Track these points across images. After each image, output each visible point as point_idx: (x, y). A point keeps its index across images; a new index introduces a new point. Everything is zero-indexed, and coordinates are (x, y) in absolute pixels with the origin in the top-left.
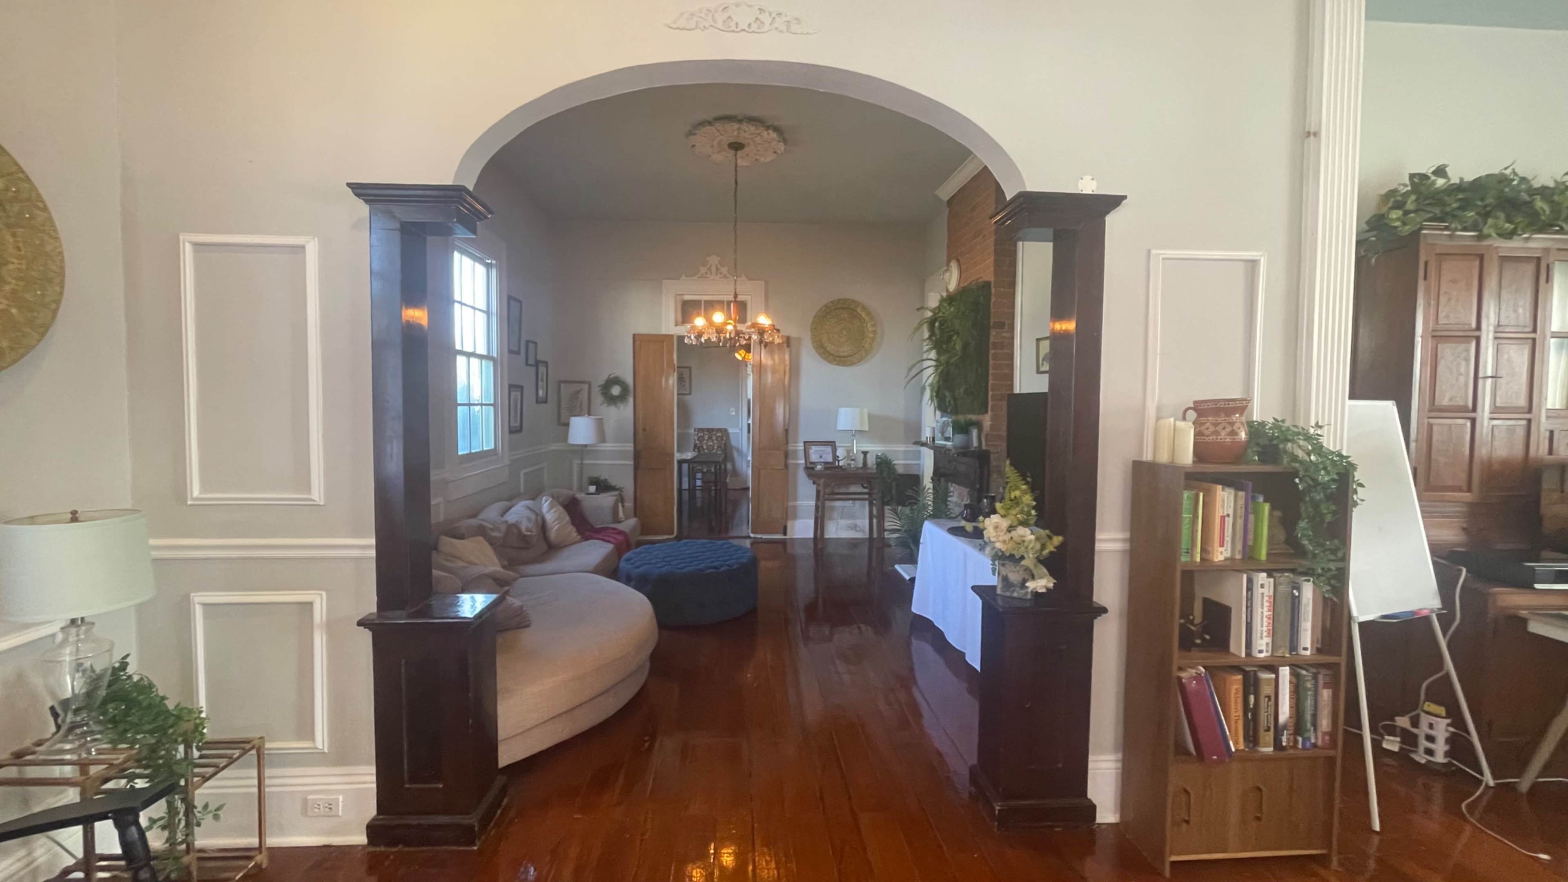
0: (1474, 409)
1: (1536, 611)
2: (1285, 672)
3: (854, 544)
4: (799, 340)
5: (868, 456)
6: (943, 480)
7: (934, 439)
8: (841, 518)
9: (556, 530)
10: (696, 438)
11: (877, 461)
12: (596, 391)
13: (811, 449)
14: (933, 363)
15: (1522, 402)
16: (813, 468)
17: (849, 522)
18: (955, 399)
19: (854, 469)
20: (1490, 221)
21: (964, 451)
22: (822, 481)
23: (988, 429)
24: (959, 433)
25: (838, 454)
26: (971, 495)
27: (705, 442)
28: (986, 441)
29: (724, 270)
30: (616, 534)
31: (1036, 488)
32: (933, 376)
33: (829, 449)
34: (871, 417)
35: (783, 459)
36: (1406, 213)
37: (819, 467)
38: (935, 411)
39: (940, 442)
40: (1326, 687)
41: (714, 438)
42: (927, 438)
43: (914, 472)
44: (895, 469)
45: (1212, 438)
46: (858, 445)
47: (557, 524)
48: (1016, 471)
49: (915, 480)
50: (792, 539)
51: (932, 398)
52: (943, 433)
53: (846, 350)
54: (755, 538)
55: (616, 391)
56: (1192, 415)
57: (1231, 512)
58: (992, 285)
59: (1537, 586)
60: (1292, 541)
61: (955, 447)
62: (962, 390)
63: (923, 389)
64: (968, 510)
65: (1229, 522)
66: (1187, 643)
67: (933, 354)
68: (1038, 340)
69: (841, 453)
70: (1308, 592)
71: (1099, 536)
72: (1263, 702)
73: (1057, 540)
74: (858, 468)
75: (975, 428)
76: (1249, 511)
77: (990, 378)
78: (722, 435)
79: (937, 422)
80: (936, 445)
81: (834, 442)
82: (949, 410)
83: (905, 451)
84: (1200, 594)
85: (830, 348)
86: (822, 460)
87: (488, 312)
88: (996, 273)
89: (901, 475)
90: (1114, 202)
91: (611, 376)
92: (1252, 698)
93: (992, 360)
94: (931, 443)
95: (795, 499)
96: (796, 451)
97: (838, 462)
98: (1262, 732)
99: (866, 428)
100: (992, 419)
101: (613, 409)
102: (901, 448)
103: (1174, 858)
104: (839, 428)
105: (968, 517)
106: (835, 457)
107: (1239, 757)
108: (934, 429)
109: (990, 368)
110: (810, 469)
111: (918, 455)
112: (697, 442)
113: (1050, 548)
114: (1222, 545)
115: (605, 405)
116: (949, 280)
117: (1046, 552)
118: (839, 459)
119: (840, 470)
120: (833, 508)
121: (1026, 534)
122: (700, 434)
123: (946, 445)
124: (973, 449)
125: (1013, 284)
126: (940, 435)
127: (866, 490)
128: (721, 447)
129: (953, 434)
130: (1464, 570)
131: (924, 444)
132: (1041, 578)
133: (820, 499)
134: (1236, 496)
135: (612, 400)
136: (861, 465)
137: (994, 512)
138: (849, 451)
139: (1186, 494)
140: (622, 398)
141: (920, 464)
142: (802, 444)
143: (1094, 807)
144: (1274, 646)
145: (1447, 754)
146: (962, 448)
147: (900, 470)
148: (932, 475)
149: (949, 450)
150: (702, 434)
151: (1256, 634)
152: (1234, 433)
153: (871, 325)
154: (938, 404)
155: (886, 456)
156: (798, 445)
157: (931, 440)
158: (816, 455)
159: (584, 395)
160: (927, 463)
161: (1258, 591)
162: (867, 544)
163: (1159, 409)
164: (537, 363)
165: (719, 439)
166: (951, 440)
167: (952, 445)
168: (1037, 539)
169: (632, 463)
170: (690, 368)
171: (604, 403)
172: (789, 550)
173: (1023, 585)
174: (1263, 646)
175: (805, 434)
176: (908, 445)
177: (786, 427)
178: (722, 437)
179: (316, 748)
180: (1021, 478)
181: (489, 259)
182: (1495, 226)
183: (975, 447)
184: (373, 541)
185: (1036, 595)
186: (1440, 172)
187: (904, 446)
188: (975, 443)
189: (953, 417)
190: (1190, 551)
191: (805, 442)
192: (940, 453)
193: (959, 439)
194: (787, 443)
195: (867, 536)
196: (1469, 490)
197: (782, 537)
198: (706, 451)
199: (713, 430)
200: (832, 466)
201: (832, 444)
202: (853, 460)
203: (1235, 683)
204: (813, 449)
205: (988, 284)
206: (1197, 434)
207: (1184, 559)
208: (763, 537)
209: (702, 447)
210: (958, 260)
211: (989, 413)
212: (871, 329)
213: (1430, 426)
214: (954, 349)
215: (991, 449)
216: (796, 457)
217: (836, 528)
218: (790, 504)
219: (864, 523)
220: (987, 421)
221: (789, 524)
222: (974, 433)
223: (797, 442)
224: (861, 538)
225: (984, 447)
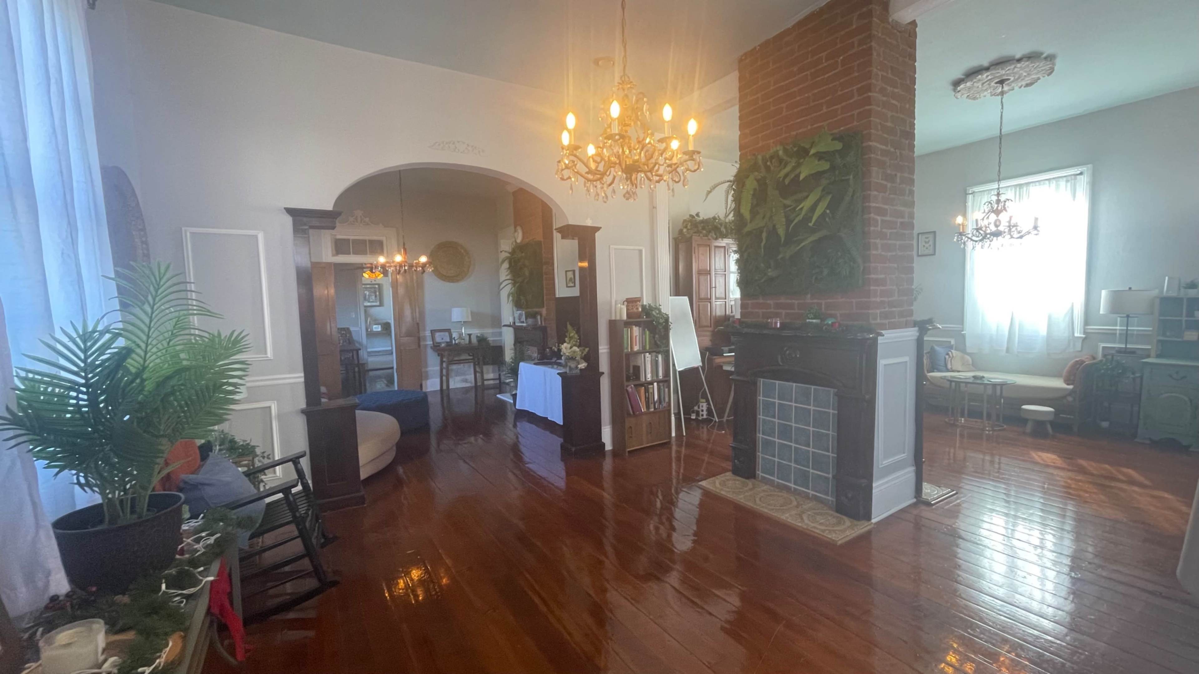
0: (710, 299)
1: (724, 363)
2: (655, 384)
3: (466, 390)
5: (472, 336)
6: (521, 344)
7: (514, 323)
8: (456, 376)
11: (477, 339)
13: (435, 334)
14: (510, 281)
15: (723, 296)
16: (438, 347)
18: (526, 301)
19: (464, 345)
20: (711, 234)
21: (535, 327)
22: (444, 354)
23: (545, 315)
24: (529, 318)
25: (453, 336)
28: (545, 321)
29: (366, 220)
31: (578, 332)
32: (513, 288)
33: (447, 334)
34: (472, 313)
35: (417, 342)
36: (688, 230)
37: (443, 345)
38: (513, 307)
39: (517, 324)
40: (666, 388)
42: (507, 323)
43: (498, 344)
44: (489, 343)
45: (632, 311)
46: (466, 330)
49: (499, 350)
50: (426, 392)
51: (509, 301)
52: (520, 319)
53: (452, 273)
56: (626, 303)
57: (638, 334)
58: (542, 243)
59: (725, 355)
60: (656, 344)
61: (527, 326)
62: (530, 296)
65: (638, 337)
66: (628, 379)
67: (509, 277)
68: (566, 271)
69: (455, 335)
70: (660, 358)
71: (600, 348)
72: (650, 394)
73: (587, 350)
74: (466, 344)
75: (538, 315)
76: (644, 333)
77: (545, 290)
78: (346, 332)
79: (515, 313)
80: (515, 325)
81: (450, 329)
82: (522, 307)
83: (493, 331)
84: (632, 364)
85: (445, 273)
86: (443, 341)
88: (544, 237)
89: (493, 347)
90: (598, 229)
92: (647, 394)
93: (545, 281)
94: (512, 325)
95: (426, 366)
96: (425, 336)
97: (455, 342)
98: (650, 404)
99: (470, 320)
100: (547, 309)
102: (490, 330)
103: (628, 450)
104: (453, 321)
106: (452, 338)
107: (645, 413)
108: (512, 318)
109: (543, 284)
110: (436, 347)
111: (500, 334)
113: (585, 353)
114: (636, 345)
116: (517, 237)
117: (583, 354)
118: (455, 339)
119: (455, 346)
120: (452, 370)
121: (575, 348)
123: (522, 325)
124: (537, 326)
126: (517, 320)
127: (471, 357)
128: (346, 341)
129: (526, 319)
130: (708, 353)
131: (506, 327)
132: (582, 363)
133: (442, 365)
134: (639, 330)
136: (468, 342)
137: (565, 342)
138: (461, 335)
139: (625, 329)
141: (505, 339)
142: (429, 332)
143: (604, 444)
144: (652, 377)
145: (707, 415)
146: (531, 326)
147: (492, 345)
148: (513, 343)
149: (524, 328)
151: (647, 373)
152: (637, 309)
153: (467, 257)
154: (515, 303)
155: (482, 336)
156: (426, 332)
157: (511, 323)
158: (442, 338)
160: (508, 338)
161: (647, 359)
162: (474, 391)
163: (616, 301)
166: (525, 322)
167: (525, 325)
168: (580, 350)
173: (577, 367)
174: (649, 377)
175: (430, 325)
176: (494, 328)
177: (417, 322)
178: (345, 334)
179: (277, 476)
182: (712, 236)
183: (539, 325)
184: (302, 375)
185: (581, 370)
186: (698, 215)
187: (491, 328)
188: (540, 323)
189: (525, 310)
190: (627, 348)
191: (431, 331)
192: (517, 330)
193: (530, 321)
194: (419, 332)
195: (474, 385)
196: (711, 327)
197: (420, 391)
200: (450, 344)
201: (449, 331)
202: (463, 339)
203: (642, 389)
204: (437, 335)
205: (541, 242)
206: (627, 310)
207: (626, 351)
210: (521, 226)
211: (545, 307)
212: (467, 260)
213: (699, 305)
214: (524, 274)
215: (548, 325)
216: (425, 340)
217: (453, 382)
218: (423, 370)
219: (471, 377)
220: (544, 311)
221: (424, 383)
222: (539, 317)
223: (424, 330)
224: (470, 387)
225: (543, 324)
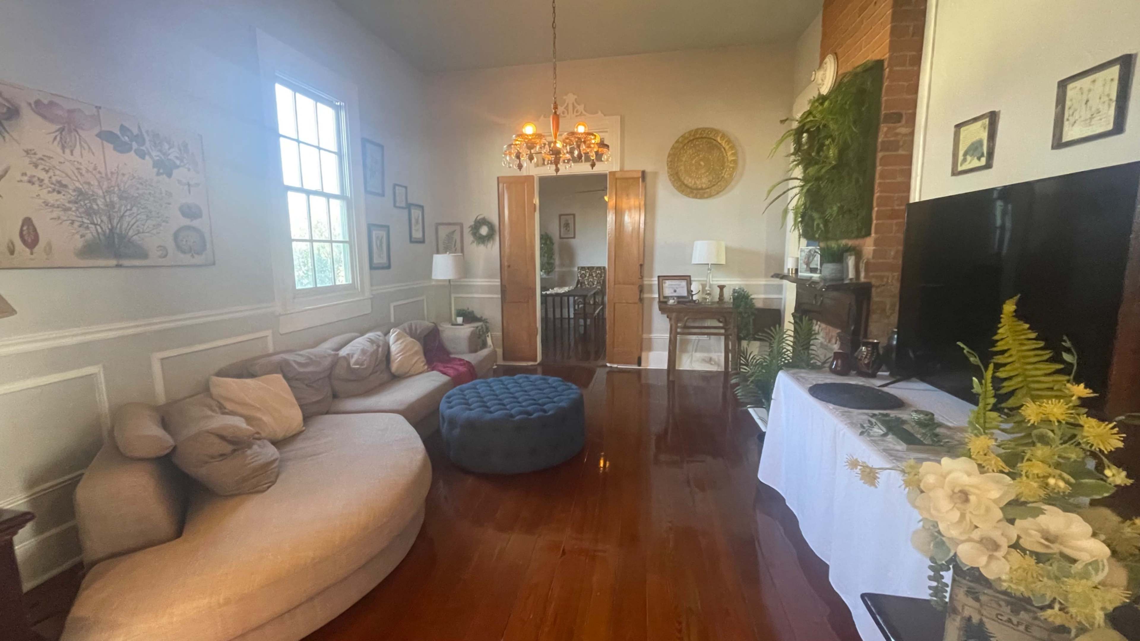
3: (706, 376)
4: (655, 174)
5: (725, 290)
6: (805, 319)
7: (797, 270)
8: (696, 351)
9: (399, 361)
10: (579, 275)
11: (733, 296)
12: (467, 231)
13: (665, 283)
14: (799, 182)
16: (666, 302)
17: (706, 355)
18: (826, 222)
19: (709, 303)
21: (836, 284)
22: (674, 315)
23: (871, 256)
24: (829, 262)
25: (692, 289)
26: (841, 338)
27: (587, 278)
28: (867, 271)
29: (580, 108)
30: (461, 365)
32: (798, 196)
33: (684, 283)
34: (728, 250)
35: (638, 293)
37: (671, 302)
38: (800, 238)
39: (804, 274)
41: (594, 275)
42: (789, 269)
43: (774, 307)
44: (753, 303)
46: (713, 279)
47: (400, 355)
48: (1033, 335)
50: (646, 369)
51: (796, 224)
52: (808, 264)
53: (703, 182)
54: (611, 367)
55: (484, 231)
58: (886, 64)
61: (824, 279)
62: (835, 208)
63: (786, 211)
64: (839, 362)
67: (798, 172)
68: (959, 126)
69: (695, 287)
74: (713, 303)
75: (851, 255)
77: (877, 189)
78: (601, 272)
79: (802, 251)
80: (799, 277)
81: (690, 276)
82: (817, 236)
83: (765, 285)
85: (689, 181)
86: (675, 294)
87: (339, 154)
88: (893, 47)
89: (760, 310)
91: (478, 218)
93: (880, 165)
94: (794, 275)
95: (650, 332)
96: (651, 286)
97: (692, 297)
99: (723, 262)
100: (876, 243)
101: (482, 247)
102: (762, 282)
104: (694, 261)
105: (839, 369)
106: (690, 292)
108: (797, 259)
109: (877, 176)
110: (663, 302)
111: (780, 289)
112: (580, 278)
115: (475, 244)
116: (822, 80)
118: (693, 293)
119: (693, 304)
120: (688, 341)
122: (582, 272)
123: (811, 277)
124: (847, 282)
125: (917, 61)
126: (805, 266)
127: (721, 325)
128: (600, 282)
129: (821, 265)
131: (784, 277)
133: (673, 333)
135: (482, 240)
136: (716, 299)
138: (704, 285)
140: (490, 236)
141: (781, 299)
142: (656, 279)
146: (832, 280)
147: (759, 305)
148: (793, 311)
149: (815, 283)
150: (584, 272)
153: (732, 154)
154: (803, 231)
155: (743, 291)
156: (653, 279)
157: (794, 272)
158: (670, 289)
159: (457, 236)
160: (789, 297)
162: (720, 379)
164: (409, 206)
165: (599, 275)
166: (819, 271)
167: (819, 277)
169: (500, 296)
170: (574, 215)
171: (473, 242)
172: (643, 381)
175: (659, 269)
176: (767, 279)
177: (641, 263)
178: (601, 274)
180: (1047, 354)
181: (338, 102)
183: (851, 279)
187: (764, 279)
188: (851, 274)
189: (822, 244)
191: (659, 277)
192: (803, 286)
193: (830, 269)
194: (642, 277)
195: (722, 369)
197: (636, 367)
198: (587, 286)
199: (593, 268)
200: (687, 300)
201: (687, 279)
202: (709, 294)
204: (667, 283)
205: (879, 63)
208: (619, 367)
209: (584, 283)
210: (835, 52)
211: (873, 235)
212: (731, 158)
214: (827, 157)
215: (874, 281)
216: (651, 291)
217: (689, 360)
218: (645, 336)
219: (719, 356)
220: (868, 246)
221: (644, 355)
222: (851, 261)
223: (651, 276)
224: (717, 372)
225: (862, 279)
